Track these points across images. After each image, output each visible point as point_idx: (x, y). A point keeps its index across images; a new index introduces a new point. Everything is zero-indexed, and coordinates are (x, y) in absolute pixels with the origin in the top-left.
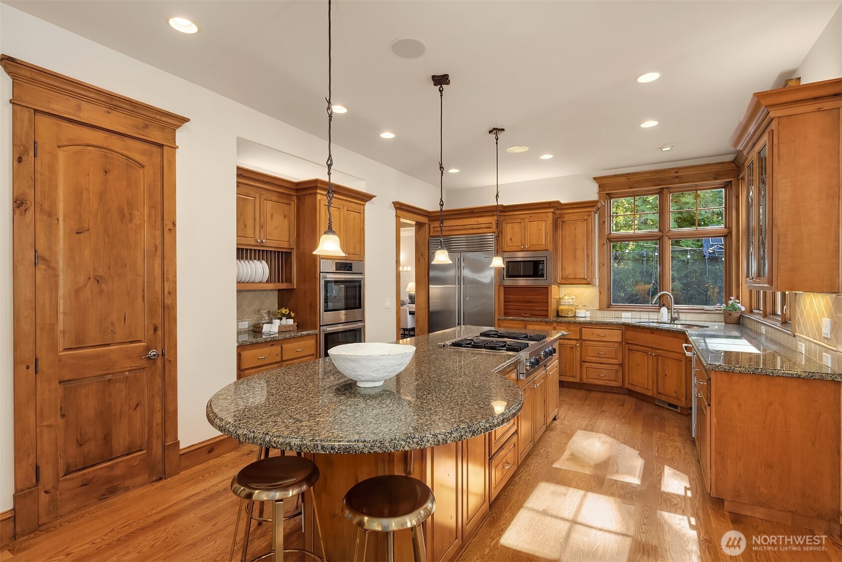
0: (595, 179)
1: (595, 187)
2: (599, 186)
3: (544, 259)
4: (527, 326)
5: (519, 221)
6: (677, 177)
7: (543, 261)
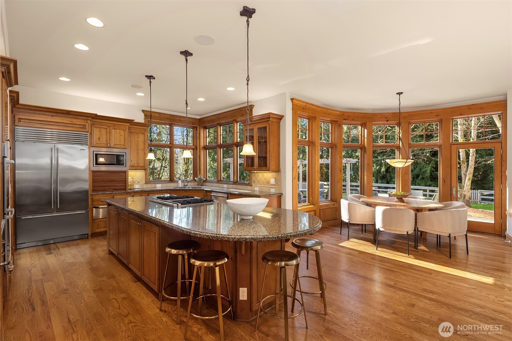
0: (143, 111)
1: (142, 115)
2: (145, 115)
3: (124, 154)
4: (114, 197)
5: (105, 127)
6: (179, 120)
7: (123, 155)
